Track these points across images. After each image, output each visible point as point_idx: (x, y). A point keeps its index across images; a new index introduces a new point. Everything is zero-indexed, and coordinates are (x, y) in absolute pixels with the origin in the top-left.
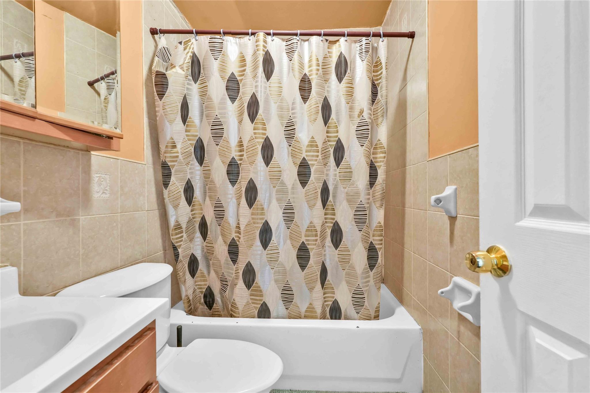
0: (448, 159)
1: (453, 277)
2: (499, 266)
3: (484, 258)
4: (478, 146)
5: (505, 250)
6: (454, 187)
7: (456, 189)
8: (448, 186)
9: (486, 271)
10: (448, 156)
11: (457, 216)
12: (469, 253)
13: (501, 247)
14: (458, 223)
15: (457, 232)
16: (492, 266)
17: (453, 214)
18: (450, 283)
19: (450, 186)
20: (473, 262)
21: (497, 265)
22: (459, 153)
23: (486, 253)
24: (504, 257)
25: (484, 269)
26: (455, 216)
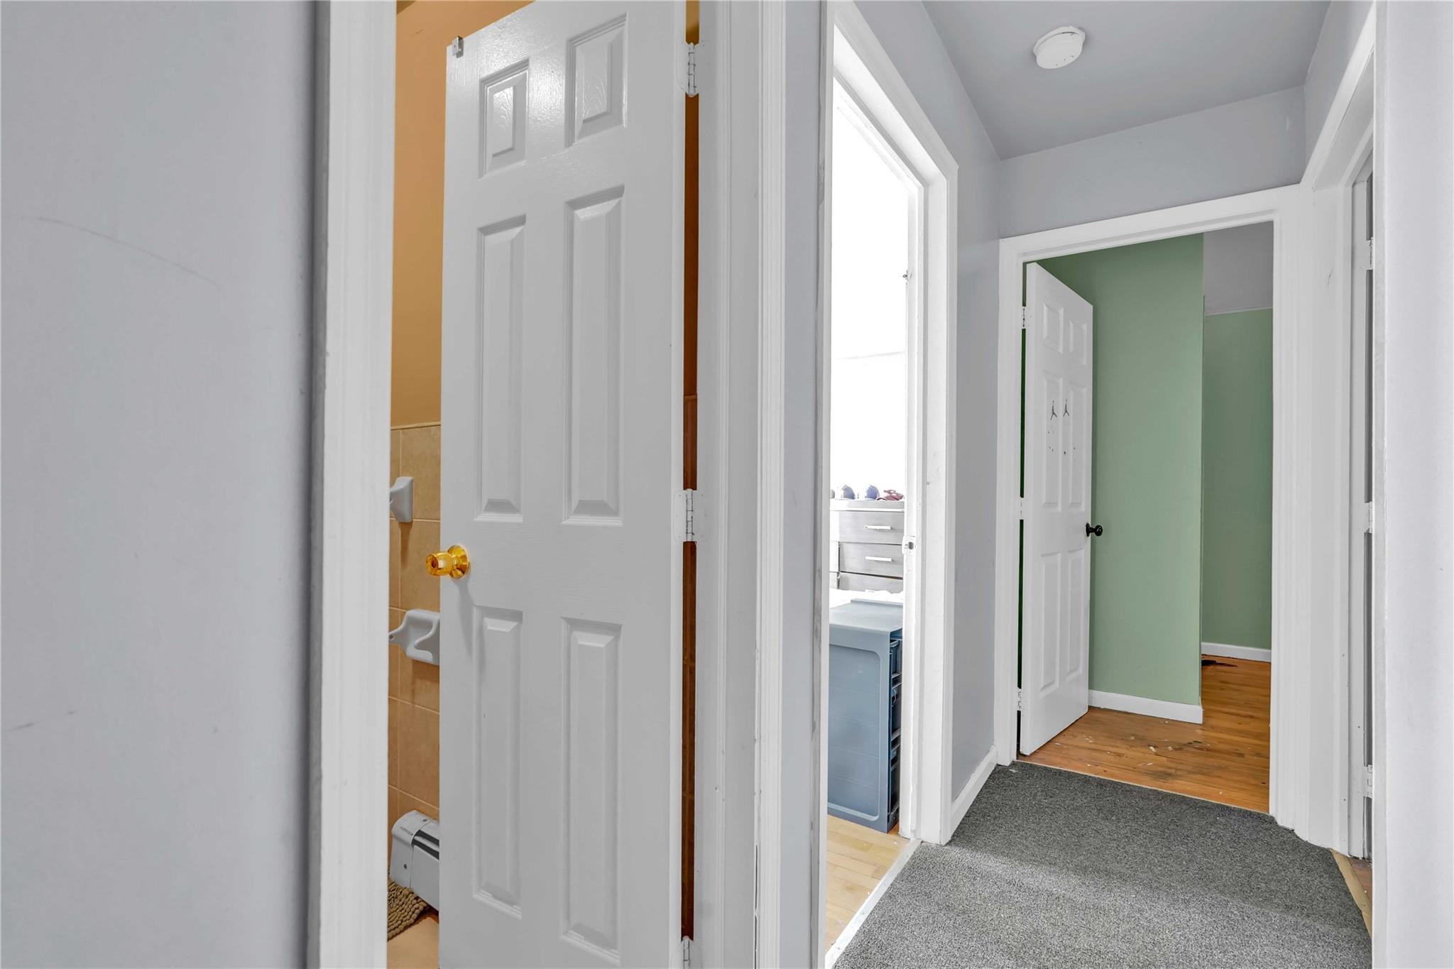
0: (401, 436)
1: (405, 613)
2: (459, 566)
3: (444, 558)
4: (440, 425)
5: (465, 549)
6: (409, 479)
7: (412, 481)
8: (399, 476)
9: (445, 573)
10: (401, 431)
11: (412, 522)
12: (430, 555)
13: (462, 546)
14: (414, 532)
15: (412, 546)
16: (453, 567)
17: (408, 519)
18: (401, 623)
19: (402, 476)
20: (434, 564)
21: (456, 565)
22: (417, 429)
23: (447, 553)
24: (464, 557)
25: (445, 570)
26: (410, 521)
